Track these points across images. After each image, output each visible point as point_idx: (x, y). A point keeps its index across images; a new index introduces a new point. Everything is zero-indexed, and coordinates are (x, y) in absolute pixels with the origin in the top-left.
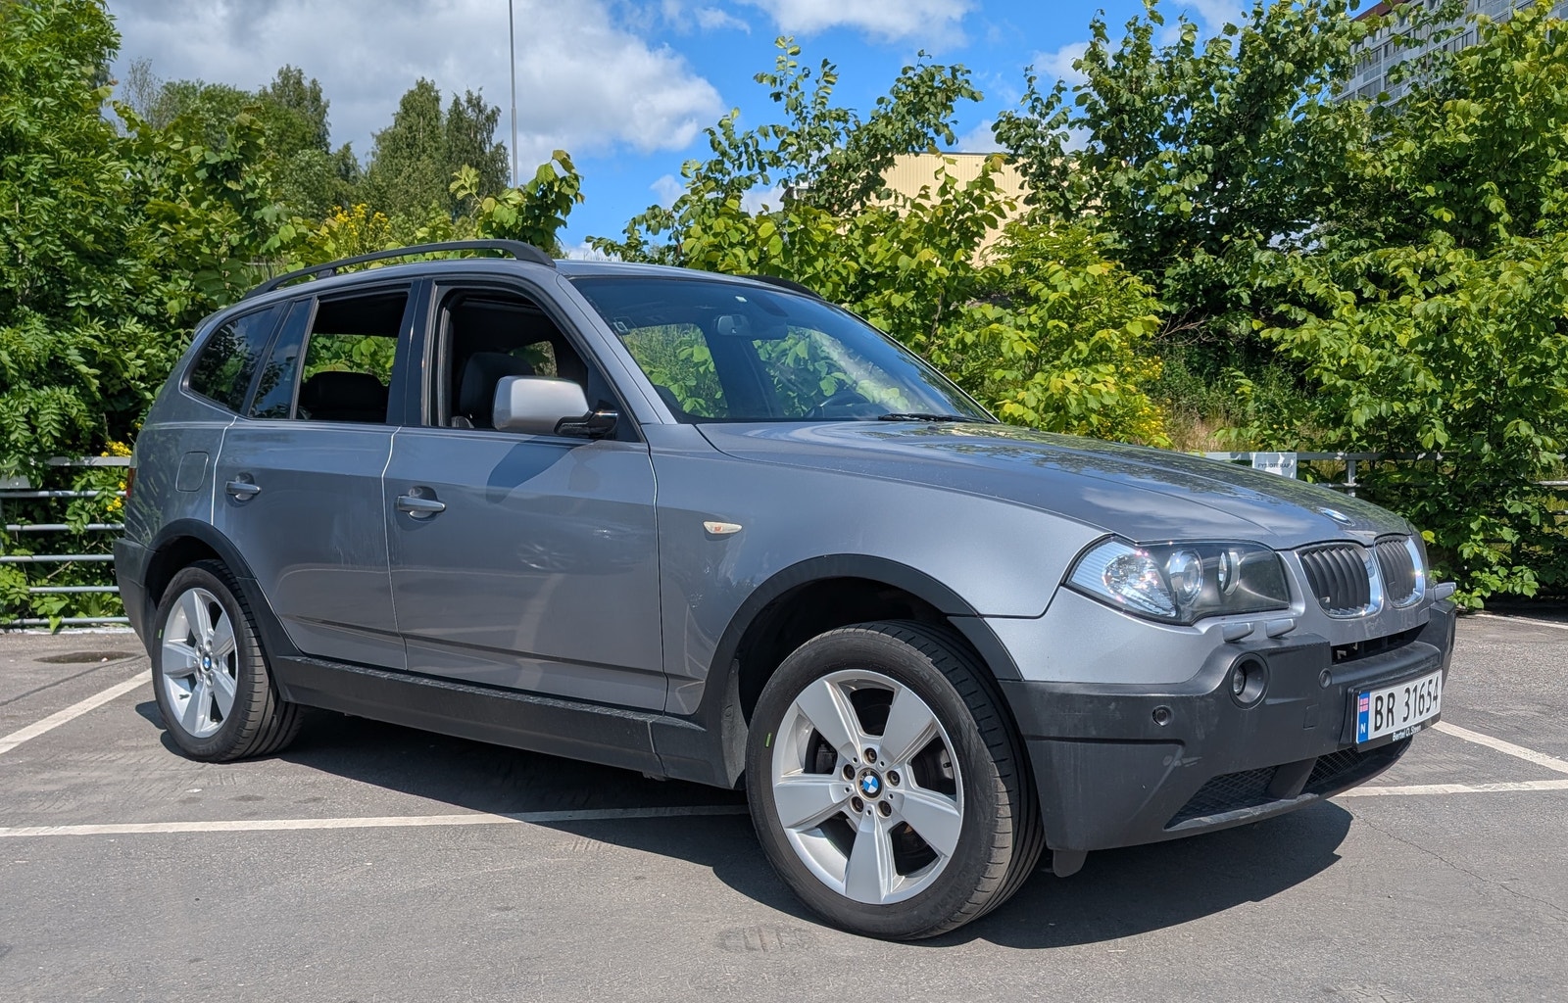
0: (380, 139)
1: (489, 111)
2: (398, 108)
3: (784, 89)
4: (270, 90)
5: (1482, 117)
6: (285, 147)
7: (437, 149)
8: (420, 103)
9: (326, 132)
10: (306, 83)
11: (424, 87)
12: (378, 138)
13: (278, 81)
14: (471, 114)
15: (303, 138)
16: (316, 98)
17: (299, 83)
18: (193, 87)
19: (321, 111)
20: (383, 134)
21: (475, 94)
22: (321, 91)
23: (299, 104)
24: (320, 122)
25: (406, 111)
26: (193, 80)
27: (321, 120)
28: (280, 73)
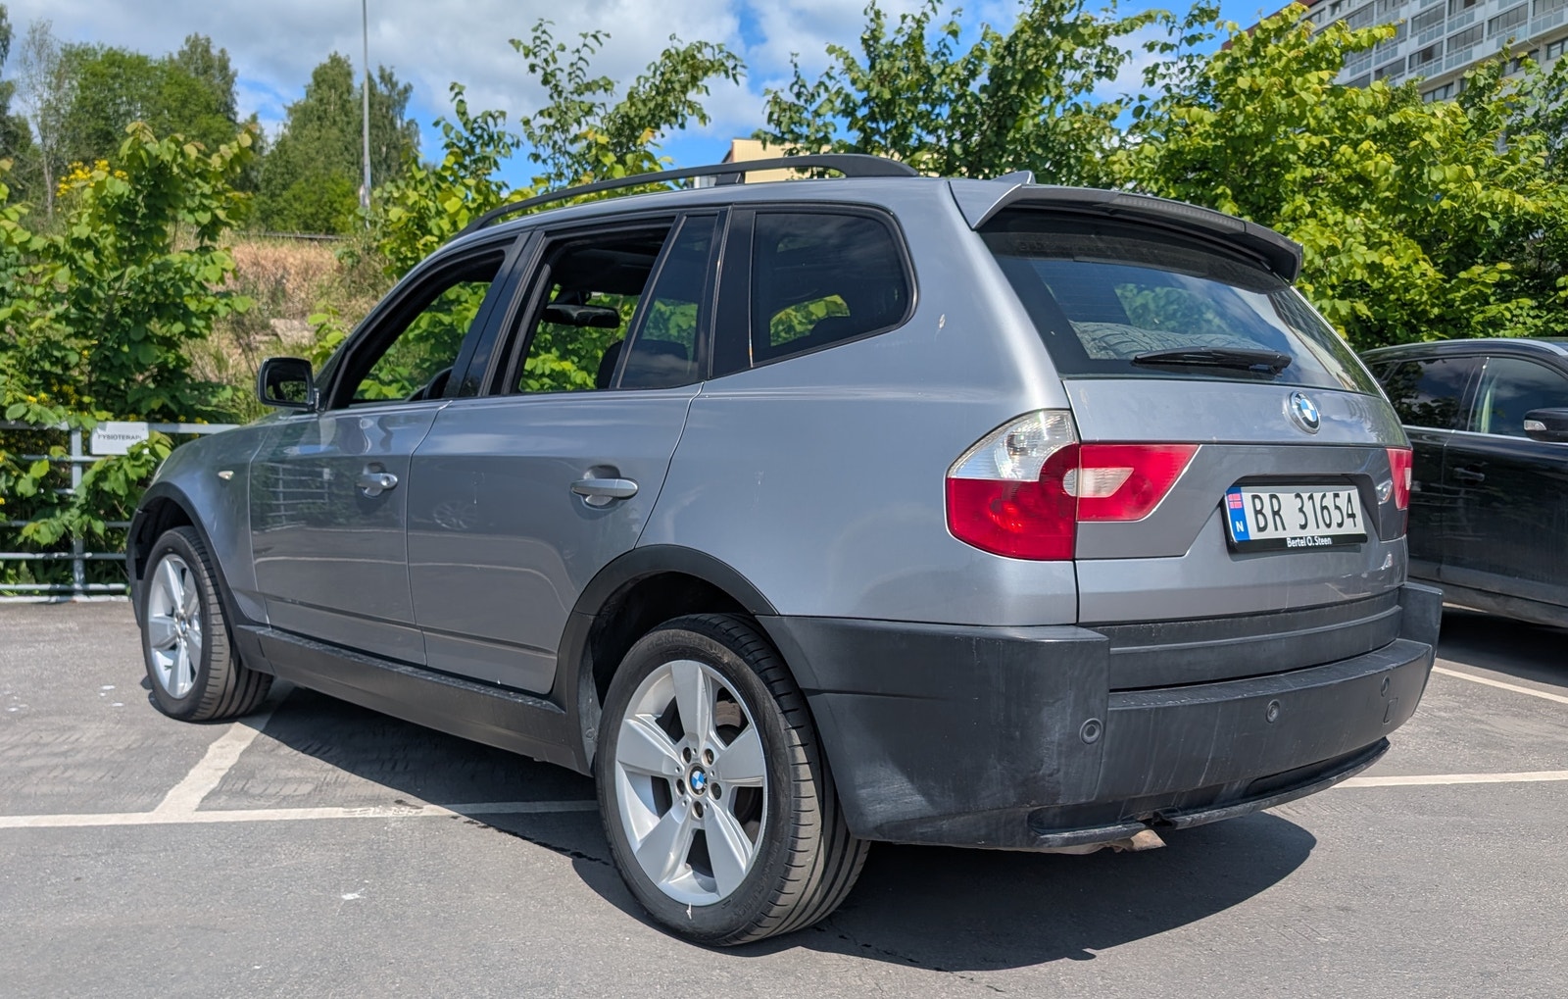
0: (291, 111)
1: (401, 86)
2: (310, 81)
3: (538, 61)
4: (176, 56)
5: (1214, 125)
6: (187, 112)
7: (349, 123)
8: (332, 78)
9: (234, 100)
10: (215, 52)
11: (336, 61)
12: (289, 109)
13: (186, 48)
14: (382, 89)
15: (208, 106)
16: (224, 67)
17: (207, 50)
18: (94, 49)
19: (228, 79)
20: (295, 105)
21: (388, 71)
22: (229, 60)
23: (205, 72)
24: (227, 91)
25: (318, 84)
26: (93, 43)
27: (229, 89)
28: (188, 40)
